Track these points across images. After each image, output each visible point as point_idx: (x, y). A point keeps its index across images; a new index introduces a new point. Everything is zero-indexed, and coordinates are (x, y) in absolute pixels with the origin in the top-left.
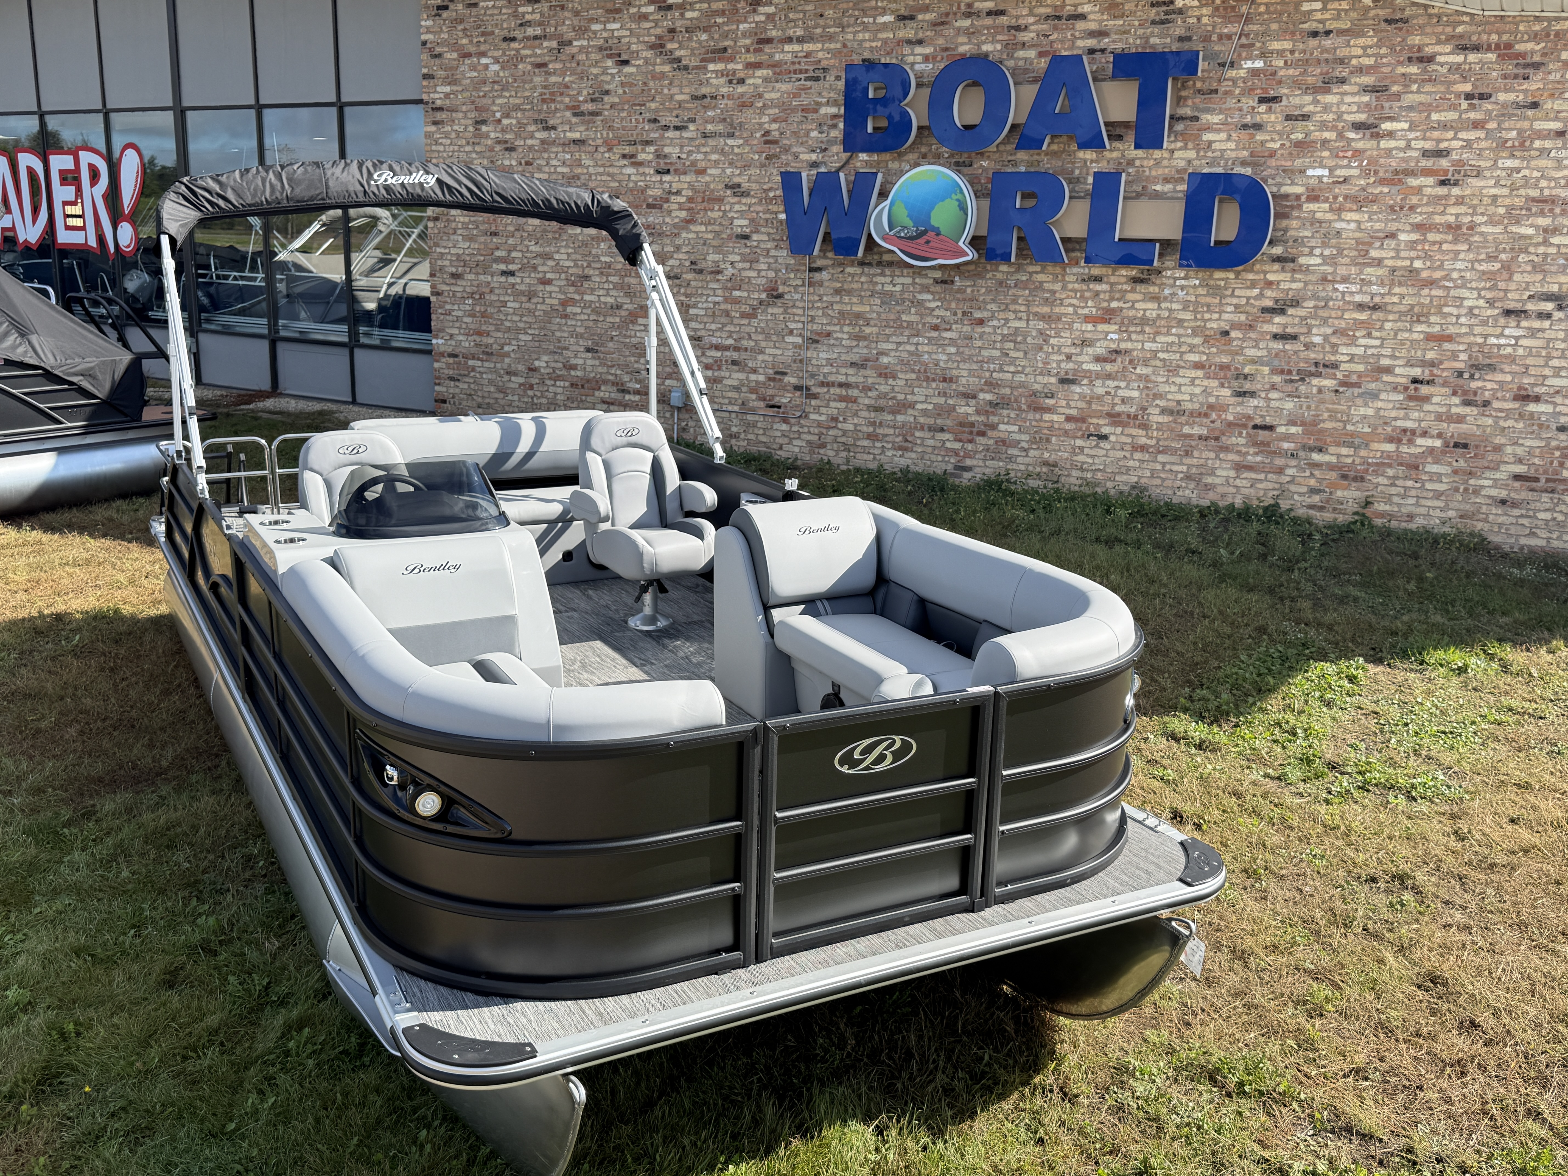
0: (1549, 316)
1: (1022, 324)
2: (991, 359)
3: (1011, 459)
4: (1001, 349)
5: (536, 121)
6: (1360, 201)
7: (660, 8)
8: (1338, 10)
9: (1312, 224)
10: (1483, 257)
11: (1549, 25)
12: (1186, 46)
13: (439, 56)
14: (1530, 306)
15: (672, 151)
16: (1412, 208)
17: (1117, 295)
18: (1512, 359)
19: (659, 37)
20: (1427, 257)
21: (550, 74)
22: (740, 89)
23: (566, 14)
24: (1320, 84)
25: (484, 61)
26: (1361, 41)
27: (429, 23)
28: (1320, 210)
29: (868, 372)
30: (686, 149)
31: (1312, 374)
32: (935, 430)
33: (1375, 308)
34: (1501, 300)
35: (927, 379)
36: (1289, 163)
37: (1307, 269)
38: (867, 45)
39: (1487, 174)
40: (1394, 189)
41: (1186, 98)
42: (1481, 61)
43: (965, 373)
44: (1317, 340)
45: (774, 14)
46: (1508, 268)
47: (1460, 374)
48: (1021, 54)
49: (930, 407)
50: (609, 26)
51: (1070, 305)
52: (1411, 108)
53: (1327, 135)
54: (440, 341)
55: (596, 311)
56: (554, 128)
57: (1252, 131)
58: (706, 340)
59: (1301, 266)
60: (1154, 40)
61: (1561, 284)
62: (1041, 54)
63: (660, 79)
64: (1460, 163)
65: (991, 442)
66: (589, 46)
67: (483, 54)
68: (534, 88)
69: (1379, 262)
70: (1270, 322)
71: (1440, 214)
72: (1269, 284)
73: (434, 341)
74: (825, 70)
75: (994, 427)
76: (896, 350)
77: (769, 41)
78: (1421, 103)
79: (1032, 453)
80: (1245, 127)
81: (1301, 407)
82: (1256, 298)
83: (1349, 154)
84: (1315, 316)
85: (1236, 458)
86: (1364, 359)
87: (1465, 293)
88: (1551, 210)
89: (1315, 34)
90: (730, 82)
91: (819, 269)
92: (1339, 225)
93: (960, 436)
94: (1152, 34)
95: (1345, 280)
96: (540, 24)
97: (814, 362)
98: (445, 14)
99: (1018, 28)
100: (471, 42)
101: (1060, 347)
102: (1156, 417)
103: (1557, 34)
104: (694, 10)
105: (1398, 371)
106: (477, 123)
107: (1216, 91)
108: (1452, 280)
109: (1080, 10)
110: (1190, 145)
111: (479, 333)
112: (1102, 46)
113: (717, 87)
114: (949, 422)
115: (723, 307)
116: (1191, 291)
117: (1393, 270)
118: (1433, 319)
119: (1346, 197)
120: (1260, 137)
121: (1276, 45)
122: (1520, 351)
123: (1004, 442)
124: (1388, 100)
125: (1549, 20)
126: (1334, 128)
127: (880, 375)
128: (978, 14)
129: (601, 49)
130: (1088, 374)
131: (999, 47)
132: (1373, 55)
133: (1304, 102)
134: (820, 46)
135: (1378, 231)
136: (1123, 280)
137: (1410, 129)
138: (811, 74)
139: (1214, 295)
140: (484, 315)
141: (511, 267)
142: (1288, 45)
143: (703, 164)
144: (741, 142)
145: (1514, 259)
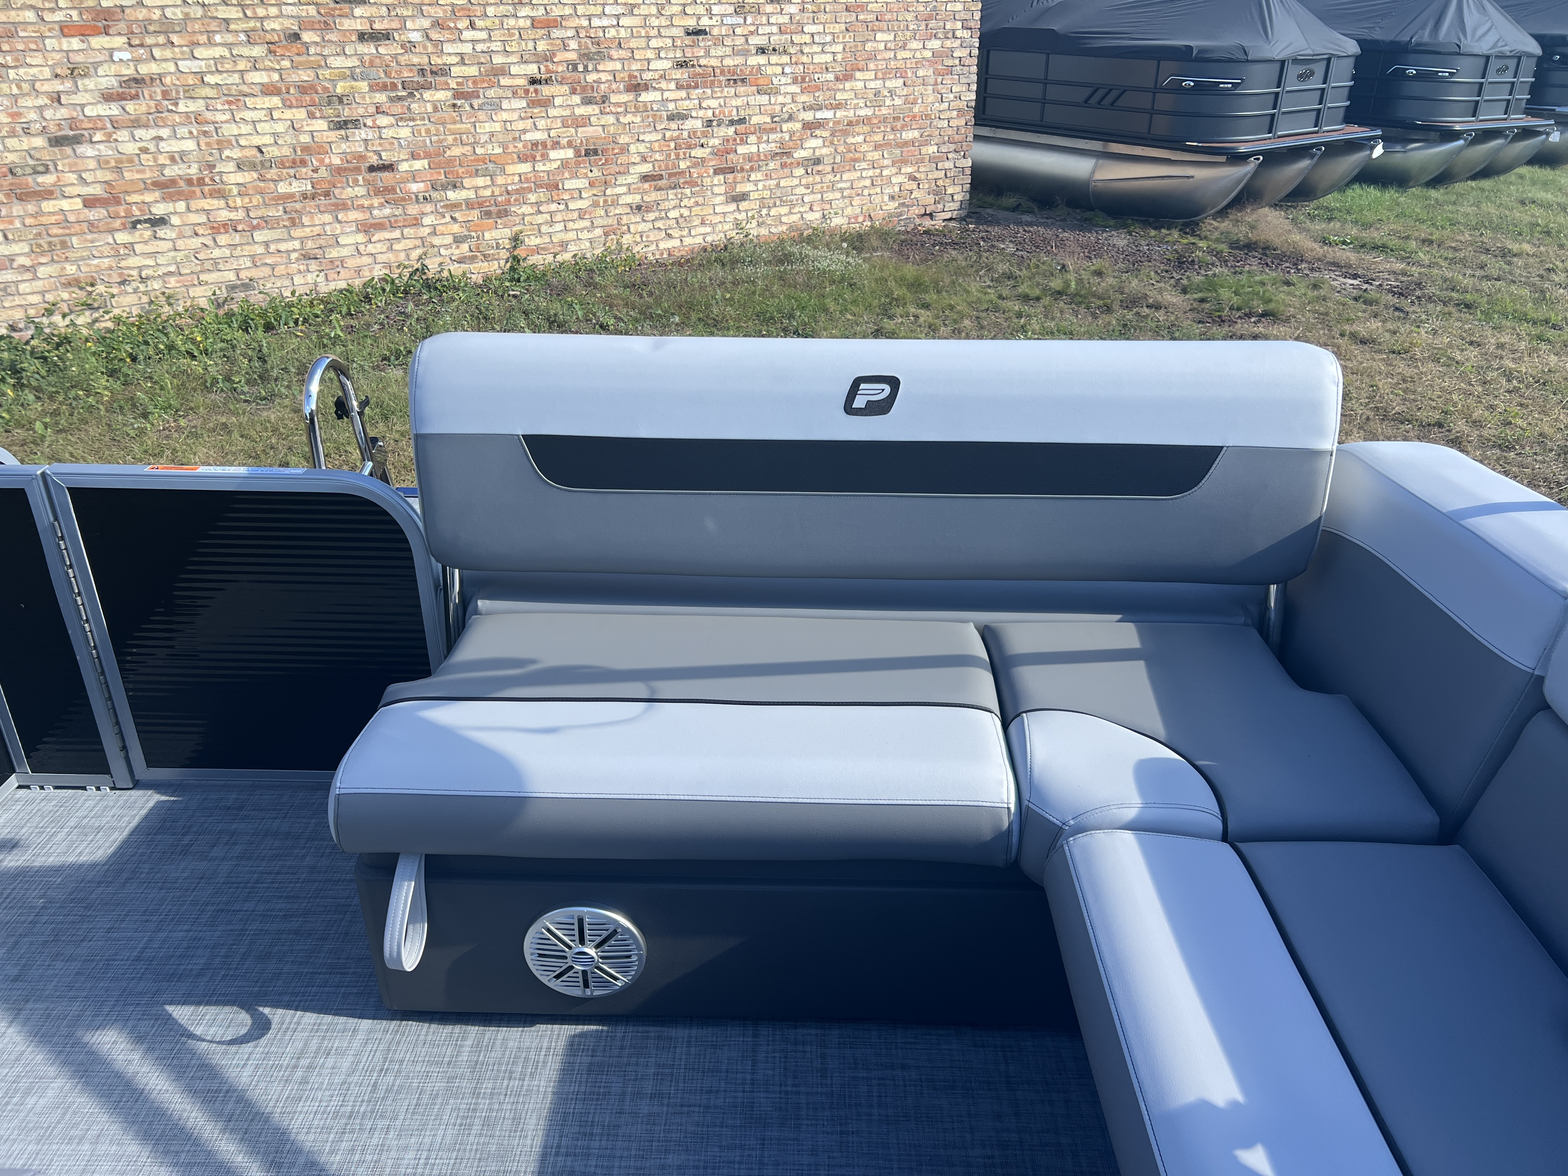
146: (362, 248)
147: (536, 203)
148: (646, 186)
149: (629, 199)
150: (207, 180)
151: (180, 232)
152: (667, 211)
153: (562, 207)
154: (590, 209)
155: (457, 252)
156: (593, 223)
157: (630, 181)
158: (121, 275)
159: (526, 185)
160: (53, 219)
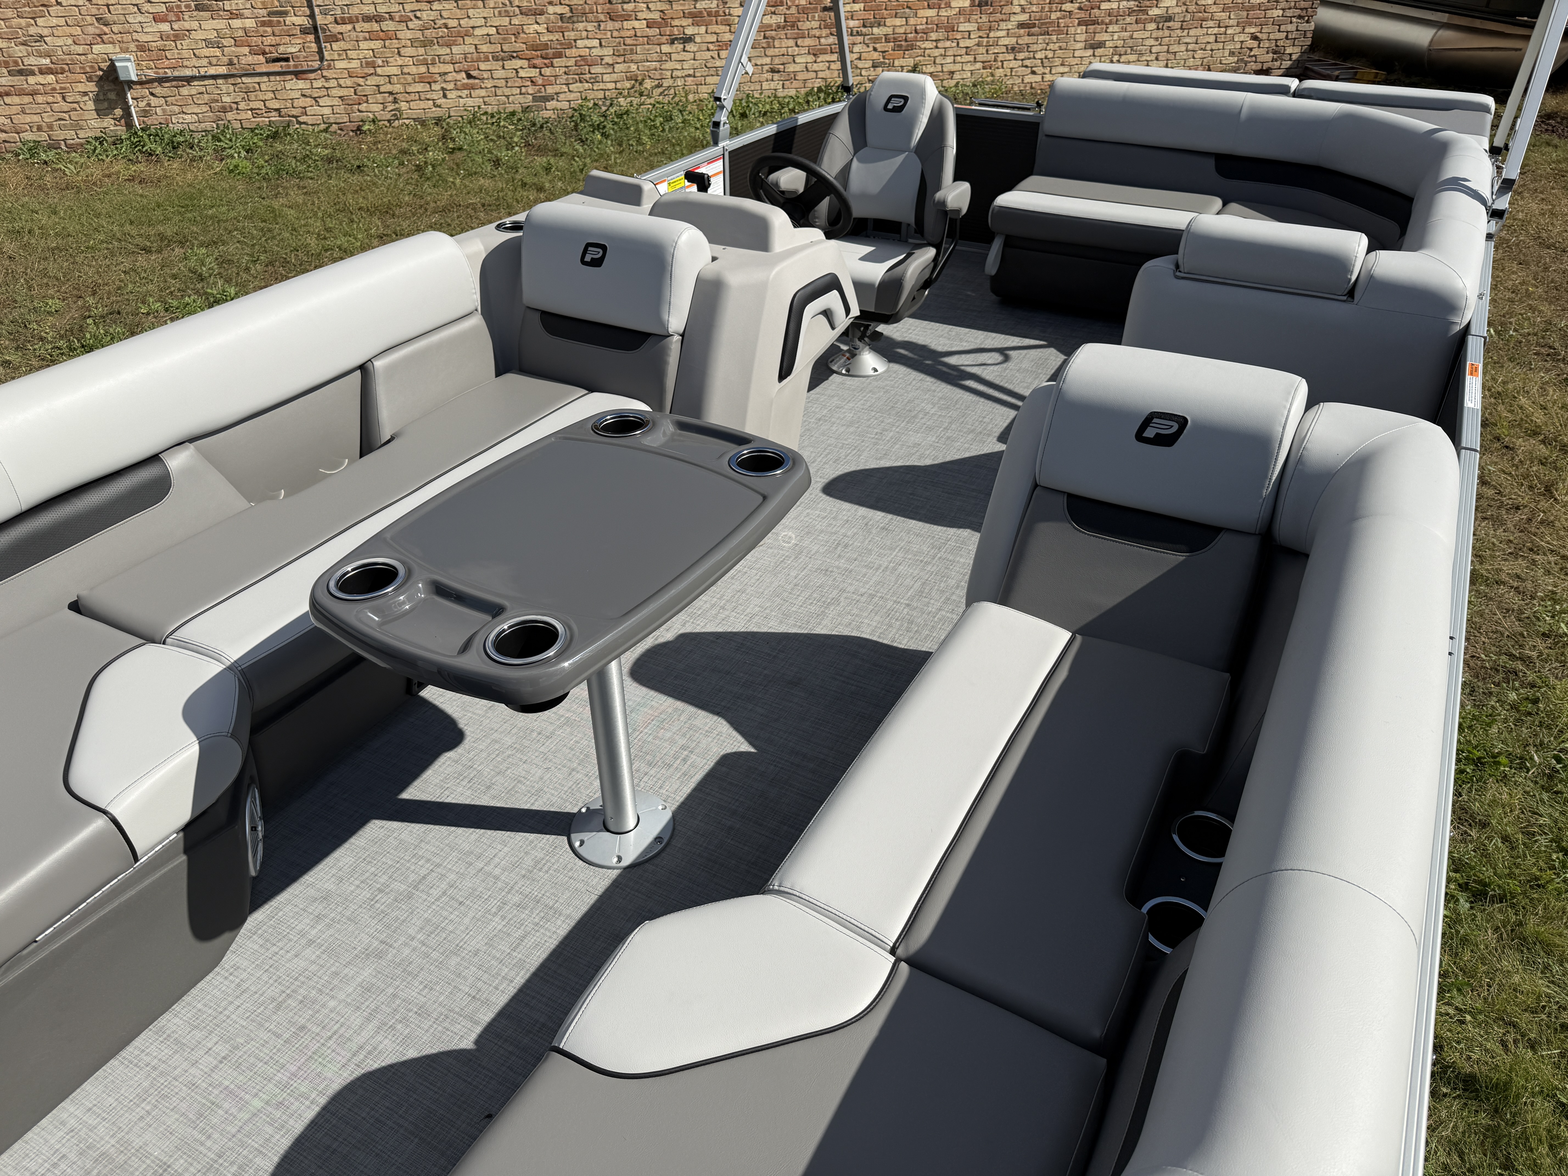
146: (809, 65)
147: (936, 41)
148: (1022, 31)
149: (1006, 41)
150: (721, 13)
151: (699, 47)
152: (1035, 52)
153: (954, 44)
154: (975, 47)
155: (873, 74)
156: (975, 58)
157: (1010, 27)
158: (661, 74)
159: (930, 26)
160: (629, 33)
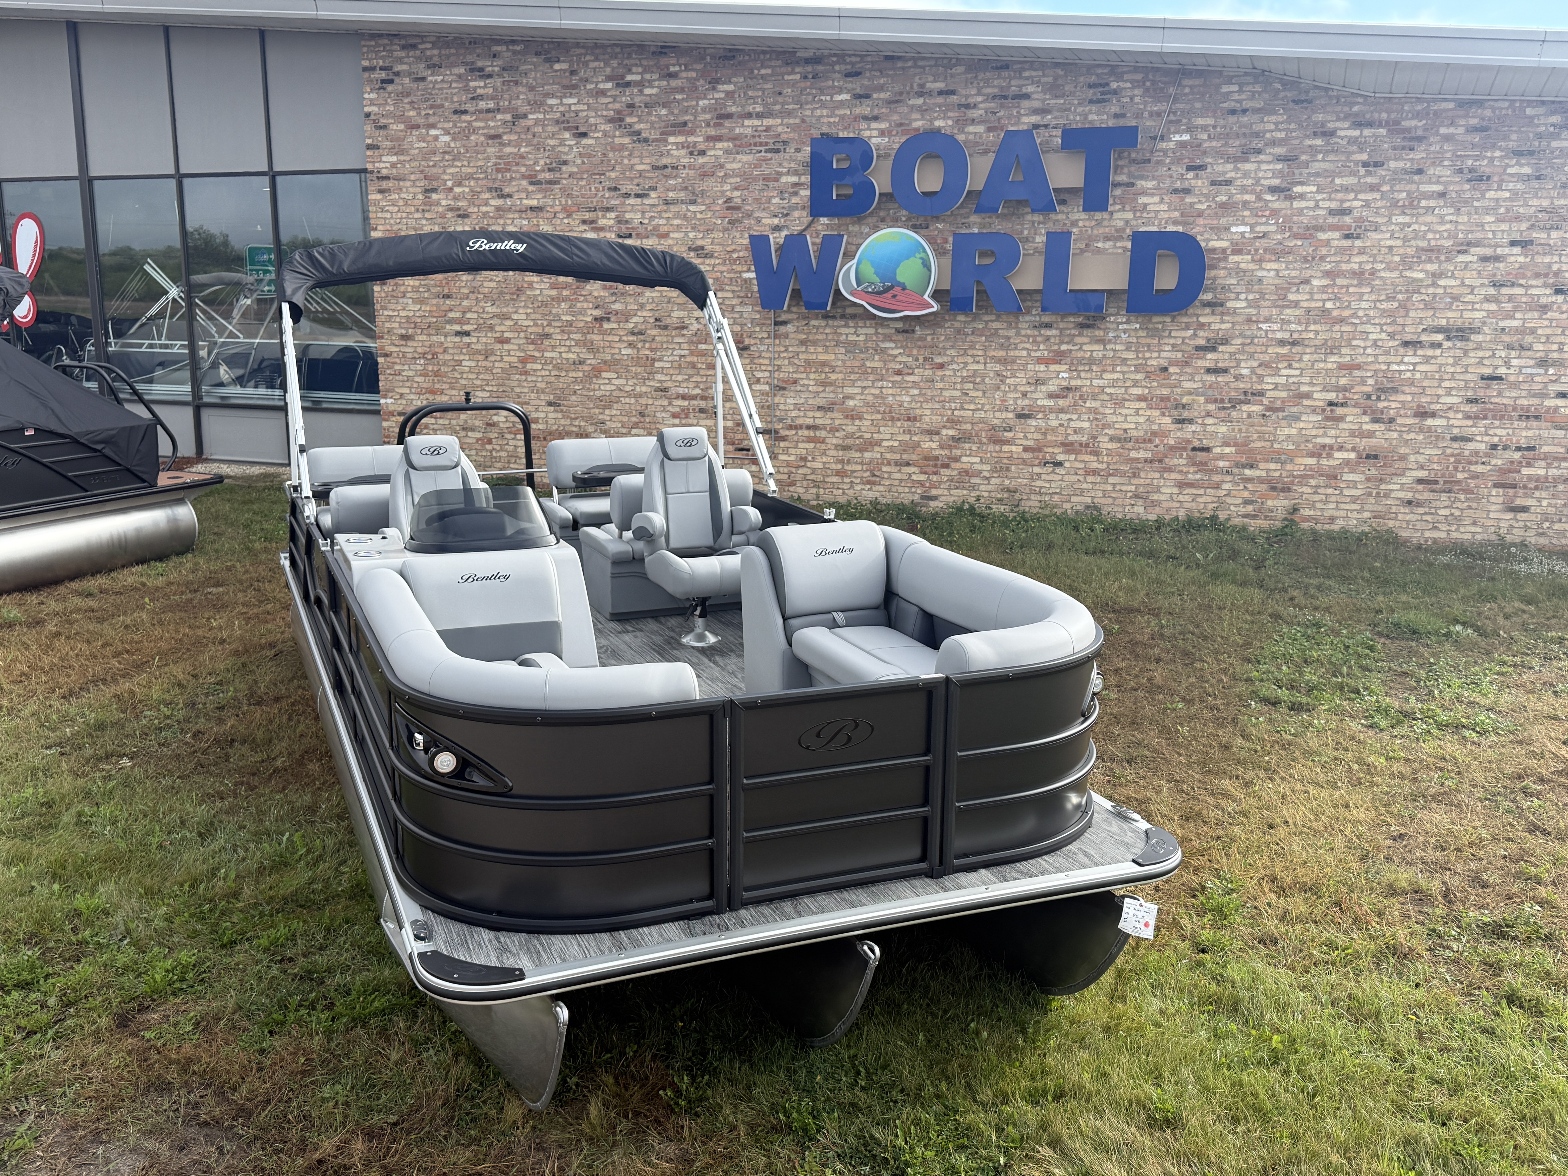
0: (1439, 345)
1: (981, 367)
2: (952, 399)
3: (973, 487)
4: (961, 389)
5: (490, 190)
6: (1279, 253)
7: (618, 85)
8: (1253, 93)
9: (1237, 273)
10: (1383, 297)
11: (1429, 106)
12: (1121, 122)
13: (384, 127)
14: (1424, 338)
15: (635, 217)
16: (1322, 258)
17: (1066, 340)
18: (1411, 382)
19: (618, 112)
20: (1336, 299)
21: (504, 145)
22: (701, 160)
23: (520, 89)
24: (1239, 154)
25: (433, 132)
26: (1273, 118)
27: (373, 96)
28: (1243, 261)
29: (836, 415)
30: (648, 215)
31: (1241, 402)
32: (901, 465)
33: (1294, 343)
34: (1400, 333)
35: (892, 419)
36: (1215, 222)
37: (1234, 312)
38: (825, 120)
39: (1384, 228)
40: (1307, 242)
41: (1122, 167)
42: (1374, 135)
43: (928, 412)
44: (1245, 372)
45: (733, 92)
46: (1404, 306)
47: (1369, 397)
48: (971, 129)
49: (896, 444)
50: (565, 101)
51: (1024, 349)
52: (1317, 175)
53: (1247, 197)
54: (389, 401)
55: (557, 367)
56: (510, 196)
57: (1182, 195)
58: (673, 391)
59: (1229, 309)
60: (1091, 117)
61: (1448, 318)
62: (990, 129)
63: (620, 150)
64: (1360, 220)
65: (955, 473)
66: (545, 119)
67: (433, 126)
68: (488, 159)
69: (1296, 304)
70: (1203, 358)
71: (1345, 262)
72: (1202, 326)
73: (382, 401)
74: (785, 143)
75: (957, 459)
76: (862, 394)
77: (729, 116)
78: (1326, 170)
79: (993, 481)
80: (1176, 191)
81: (1233, 430)
82: (1190, 338)
83: (1267, 213)
84: (1243, 352)
85: (1178, 476)
86: (1286, 387)
87: (1369, 328)
88: (1437, 258)
89: (1233, 112)
90: (691, 153)
91: (784, 323)
92: (1260, 274)
93: (925, 469)
94: (1090, 112)
95: (1267, 320)
96: (493, 98)
97: (782, 407)
98: (390, 88)
99: (967, 106)
100: (419, 114)
101: (1016, 386)
102: (1106, 445)
103: (1435, 113)
104: (652, 87)
105: (1316, 395)
106: (427, 191)
107: (1149, 161)
108: (1358, 317)
109: (1024, 90)
110: (1127, 207)
111: (433, 392)
112: (1045, 122)
113: (678, 158)
114: (914, 457)
115: (688, 359)
116: (1133, 334)
117: (1308, 311)
118: (1344, 351)
119: (1265, 250)
120: (1188, 199)
121: (1200, 121)
122: (1418, 376)
123: (966, 472)
124: (1298, 168)
125: (1428, 101)
126: (1252, 192)
127: (847, 417)
128: (930, 94)
129: (557, 122)
130: (1043, 409)
131: (950, 122)
132: (1284, 130)
133: (1227, 170)
134: (779, 121)
135: (1294, 277)
136: (1072, 325)
137: (1318, 192)
138: (771, 146)
139: (1152, 337)
140: (437, 374)
141: (466, 328)
142: (1210, 121)
143: (666, 228)
144: (703, 208)
145: (1409, 299)
